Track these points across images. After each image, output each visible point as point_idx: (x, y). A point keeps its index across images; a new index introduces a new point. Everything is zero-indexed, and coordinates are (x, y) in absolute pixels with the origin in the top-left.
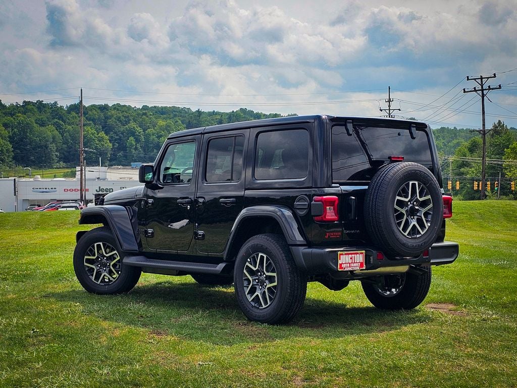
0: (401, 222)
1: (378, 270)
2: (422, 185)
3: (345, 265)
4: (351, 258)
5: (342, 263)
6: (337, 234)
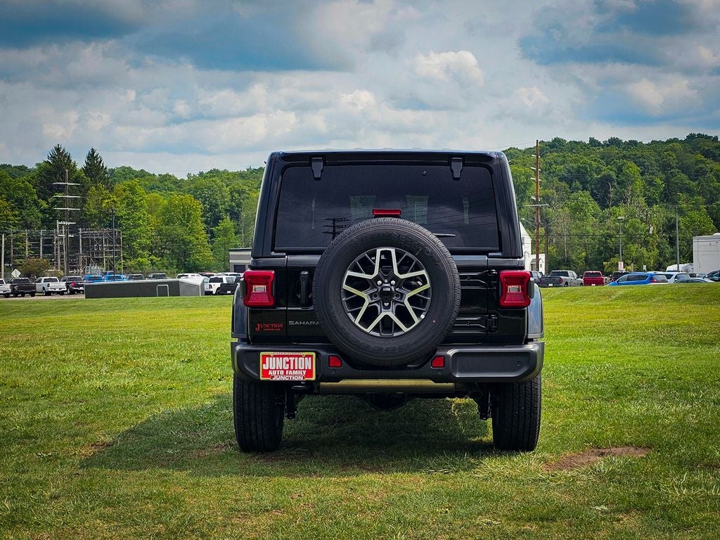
0: (360, 310)
1: (343, 382)
2: (407, 254)
3: (274, 373)
4: (287, 363)
5: (269, 369)
6: (275, 326)
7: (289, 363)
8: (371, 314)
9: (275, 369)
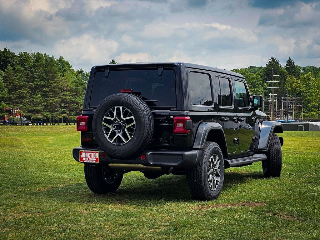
0: (109, 133)
2: (127, 109)
3: (85, 159)
4: (89, 155)
5: (83, 157)
6: (89, 139)
7: (90, 155)
8: (113, 134)
9: (85, 158)
